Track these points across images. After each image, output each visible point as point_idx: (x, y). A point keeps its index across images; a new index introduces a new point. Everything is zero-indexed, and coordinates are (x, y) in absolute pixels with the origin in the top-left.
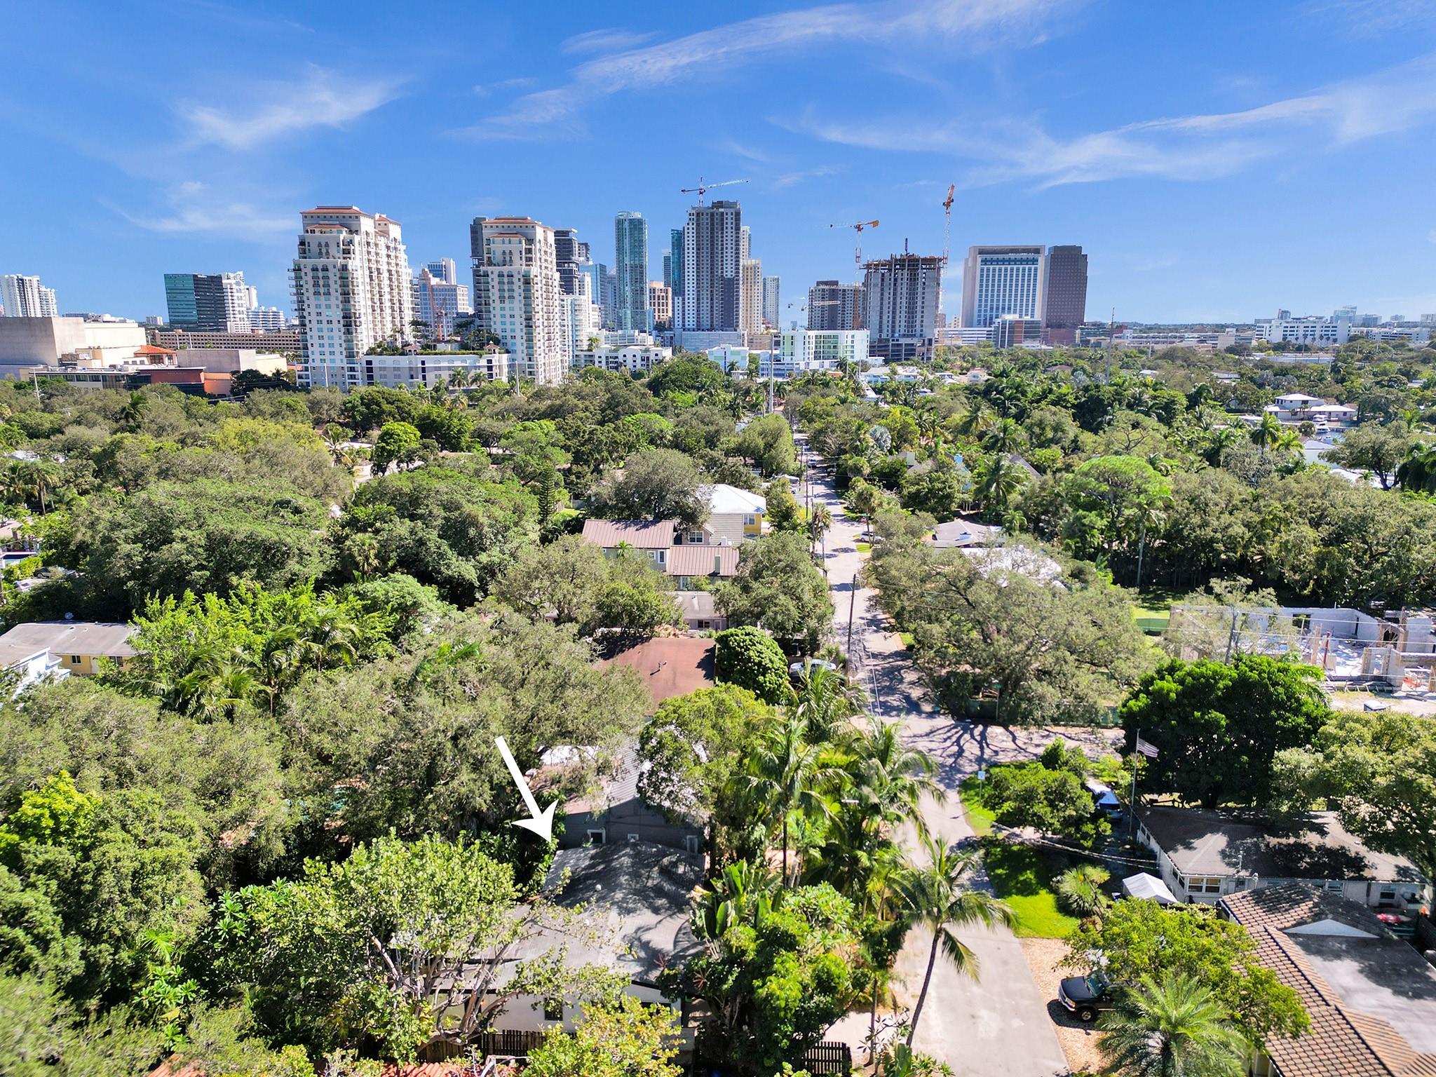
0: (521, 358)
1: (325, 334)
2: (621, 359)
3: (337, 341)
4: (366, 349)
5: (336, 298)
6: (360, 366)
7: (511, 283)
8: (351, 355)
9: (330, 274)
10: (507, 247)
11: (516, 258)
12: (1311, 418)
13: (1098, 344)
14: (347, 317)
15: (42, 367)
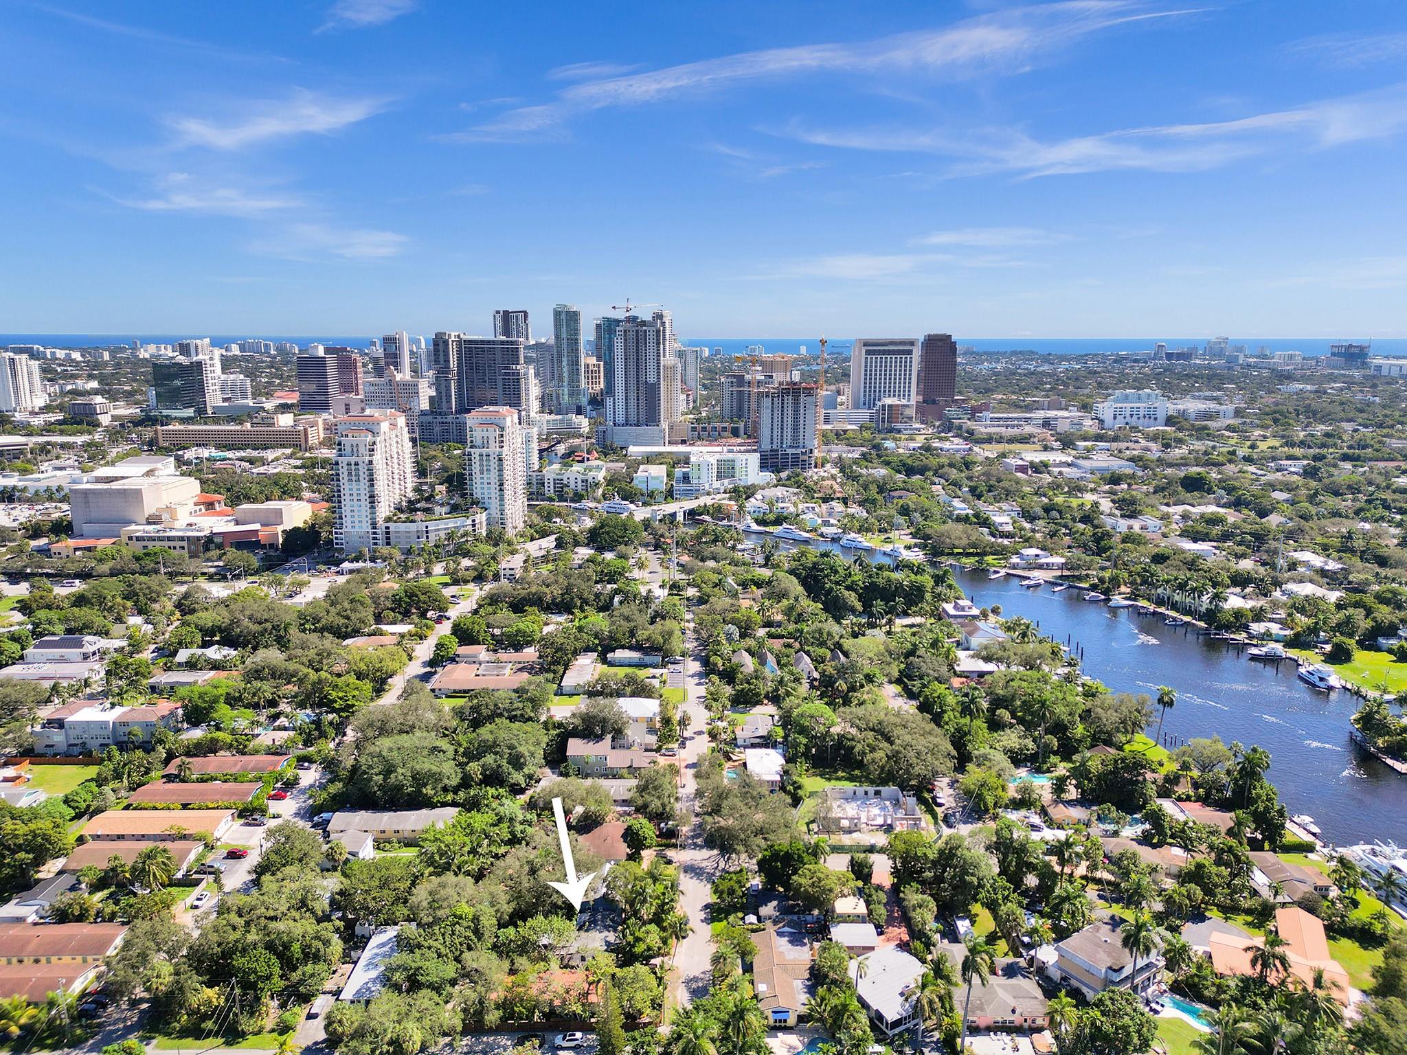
0: (495, 512)
1: (355, 508)
2: (565, 482)
3: (364, 514)
4: (384, 516)
5: (364, 484)
6: (381, 530)
7: (488, 460)
8: (374, 525)
9: (360, 467)
10: (485, 434)
11: (492, 441)
12: (1041, 567)
13: (960, 428)
14: (372, 496)
15: (133, 527)
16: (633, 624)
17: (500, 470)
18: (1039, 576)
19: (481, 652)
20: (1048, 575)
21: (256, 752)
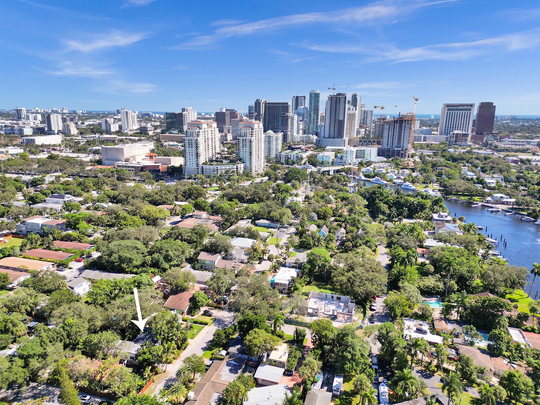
0: (248, 164)
1: (191, 158)
2: (289, 157)
3: (194, 161)
4: (202, 162)
5: (194, 148)
6: (200, 168)
7: (246, 142)
8: (198, 165)
9: (193, 141)
10: (245, 131)
11: (248, 134)
12: (503, 203)
13: (491, 144)
14: (197, 154)
15: (120, 162)
16: (270, 209)
17: (250, 147)
18: (501, 207)
19: (204, 215)
20: (505, 207)
21: (86, 242)
